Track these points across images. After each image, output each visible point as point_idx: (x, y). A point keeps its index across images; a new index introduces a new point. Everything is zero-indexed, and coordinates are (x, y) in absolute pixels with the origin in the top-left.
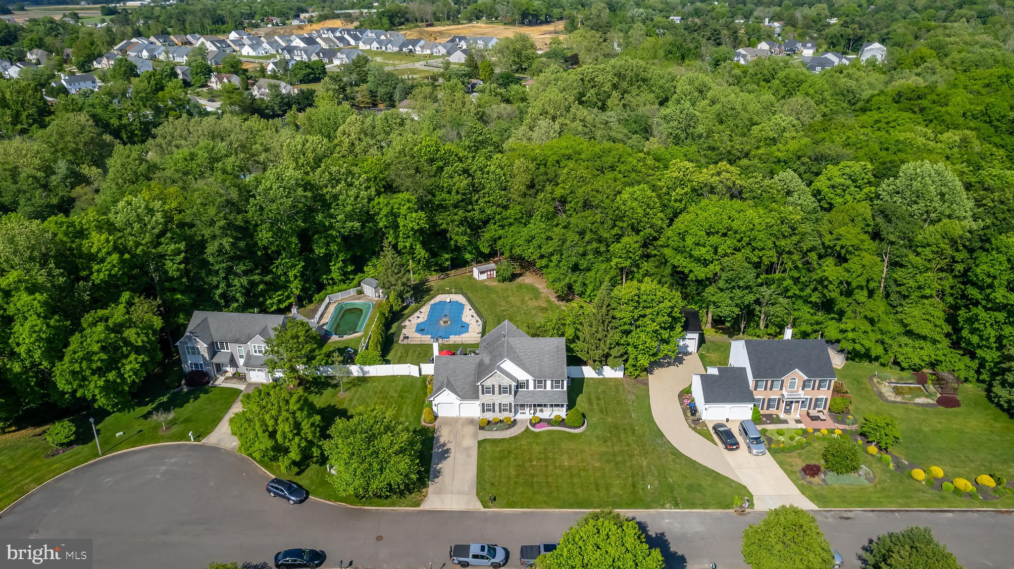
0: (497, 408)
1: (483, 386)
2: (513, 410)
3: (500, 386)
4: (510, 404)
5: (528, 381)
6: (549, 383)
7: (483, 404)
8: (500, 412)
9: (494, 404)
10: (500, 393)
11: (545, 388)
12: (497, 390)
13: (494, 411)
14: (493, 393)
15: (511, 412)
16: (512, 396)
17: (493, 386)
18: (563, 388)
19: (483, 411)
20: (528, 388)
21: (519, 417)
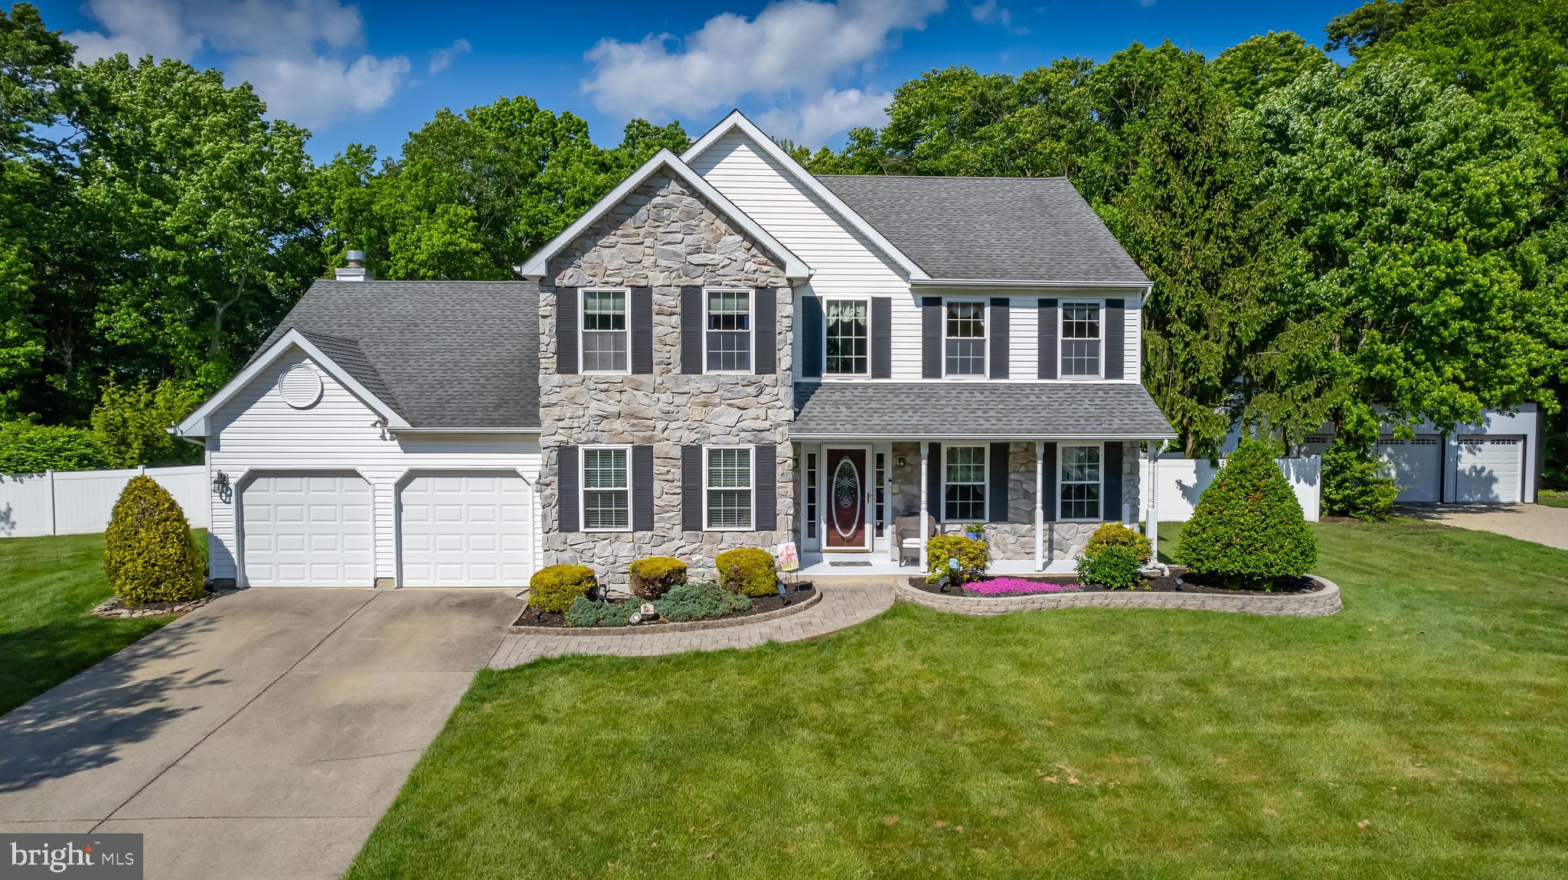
0: (666, 493)
1: (566, 298)
2: (784, 504)
3: (690, 296)
4: (767, 453)
5: (882, 307)
6: (1024, 322)
7: (566, 455)
8: (691, 522)
9: (644, 455)
10: (691, 364)
11: (1000, 367)
12: (666, 329)
13: (645, 520)
14: (643, 363)
15: (767, 522)
16: (779, 389)
17: (642, 295)
18: (1115, 368)
19: (567, 523)
20: (882, 368)
21: (825, 570)
